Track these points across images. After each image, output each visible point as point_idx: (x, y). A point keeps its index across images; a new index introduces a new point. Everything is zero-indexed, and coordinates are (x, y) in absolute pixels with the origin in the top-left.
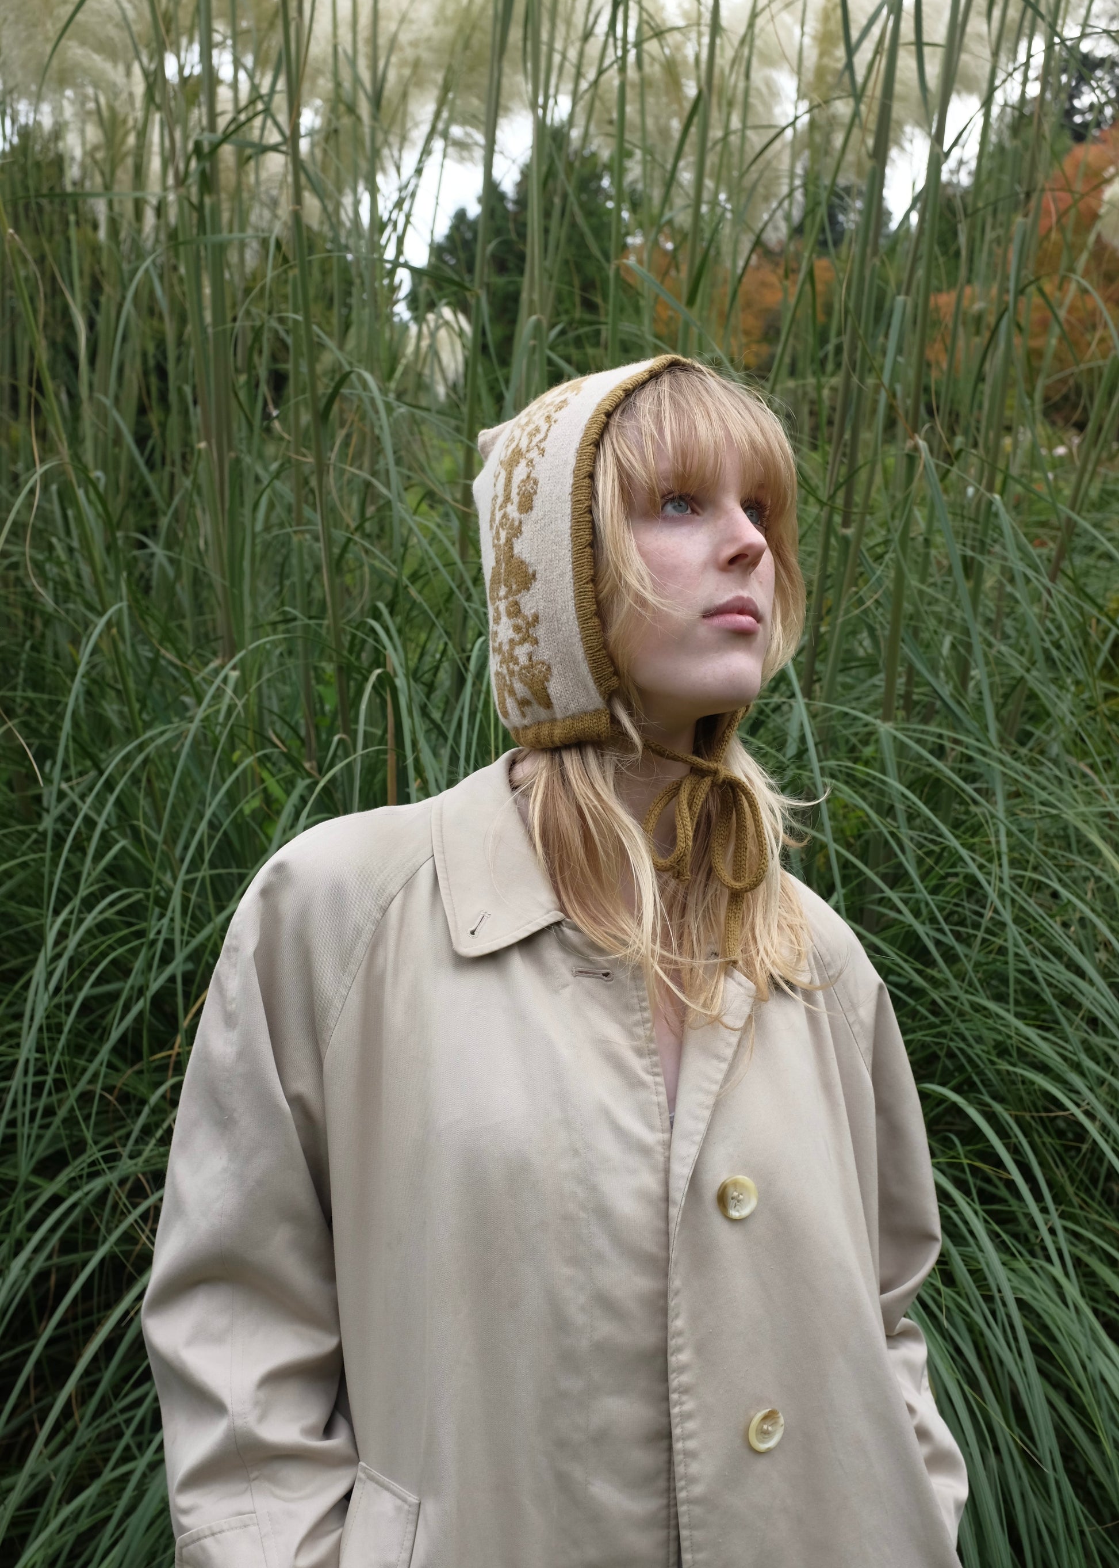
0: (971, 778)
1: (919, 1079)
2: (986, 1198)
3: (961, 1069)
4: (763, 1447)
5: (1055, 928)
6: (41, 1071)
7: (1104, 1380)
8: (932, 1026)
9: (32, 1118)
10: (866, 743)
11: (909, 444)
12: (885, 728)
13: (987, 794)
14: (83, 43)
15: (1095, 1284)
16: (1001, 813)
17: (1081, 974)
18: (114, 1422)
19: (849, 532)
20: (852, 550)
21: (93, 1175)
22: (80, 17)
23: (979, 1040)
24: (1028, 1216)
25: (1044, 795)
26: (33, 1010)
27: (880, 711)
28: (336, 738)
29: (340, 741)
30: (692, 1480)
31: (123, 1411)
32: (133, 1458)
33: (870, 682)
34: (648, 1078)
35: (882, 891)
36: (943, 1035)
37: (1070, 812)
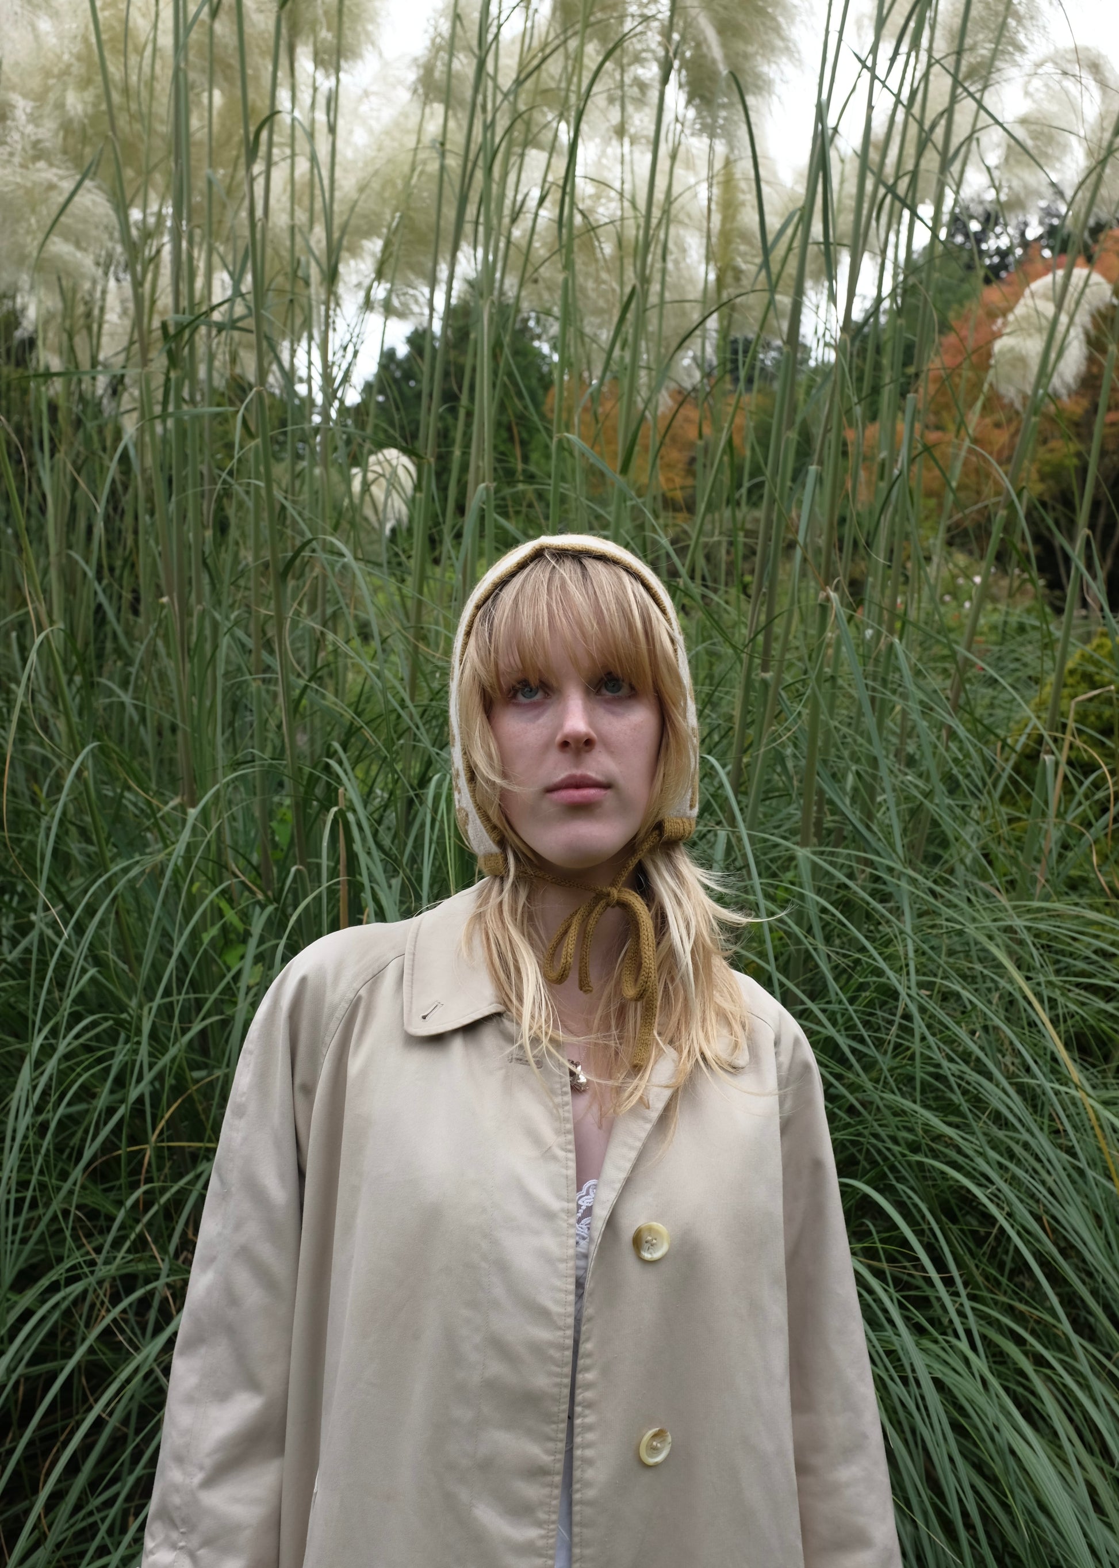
0: (884, 898)
1: (840, 1174)
2: (900, 1284)
3: (874, 1163)
4: (652, 1461)
5: (962, 1033)
6: (23, 1185)
7: (1013, 1452)
8: (848, 1125)
9: (14, 1232)
10: (787, 869)
11: (822, 595)
12: (803, 853)
13: (898, 912)
14: (66, 239)
15: (1003, 1363)
16: (908, 929)
17: (990, 1077)
18: (91, 1520)
19: (768, 676)
20: (771, 693)
21: (70, 1281)
22: (63, 219)
23: (895, 1140)
24: (939, 1299)
25: (950, 912)
26: (14, 1131)
27: (798, 838)
28: (293, 869)
29: (298, 871)
30: (588, 1484)
31: (99, 1510)
32: (109, 1553)
33: (785, 811)
34: (561, 1154)
35: (803, 1003)
36: (860, 1135)
37: (972, 926)
